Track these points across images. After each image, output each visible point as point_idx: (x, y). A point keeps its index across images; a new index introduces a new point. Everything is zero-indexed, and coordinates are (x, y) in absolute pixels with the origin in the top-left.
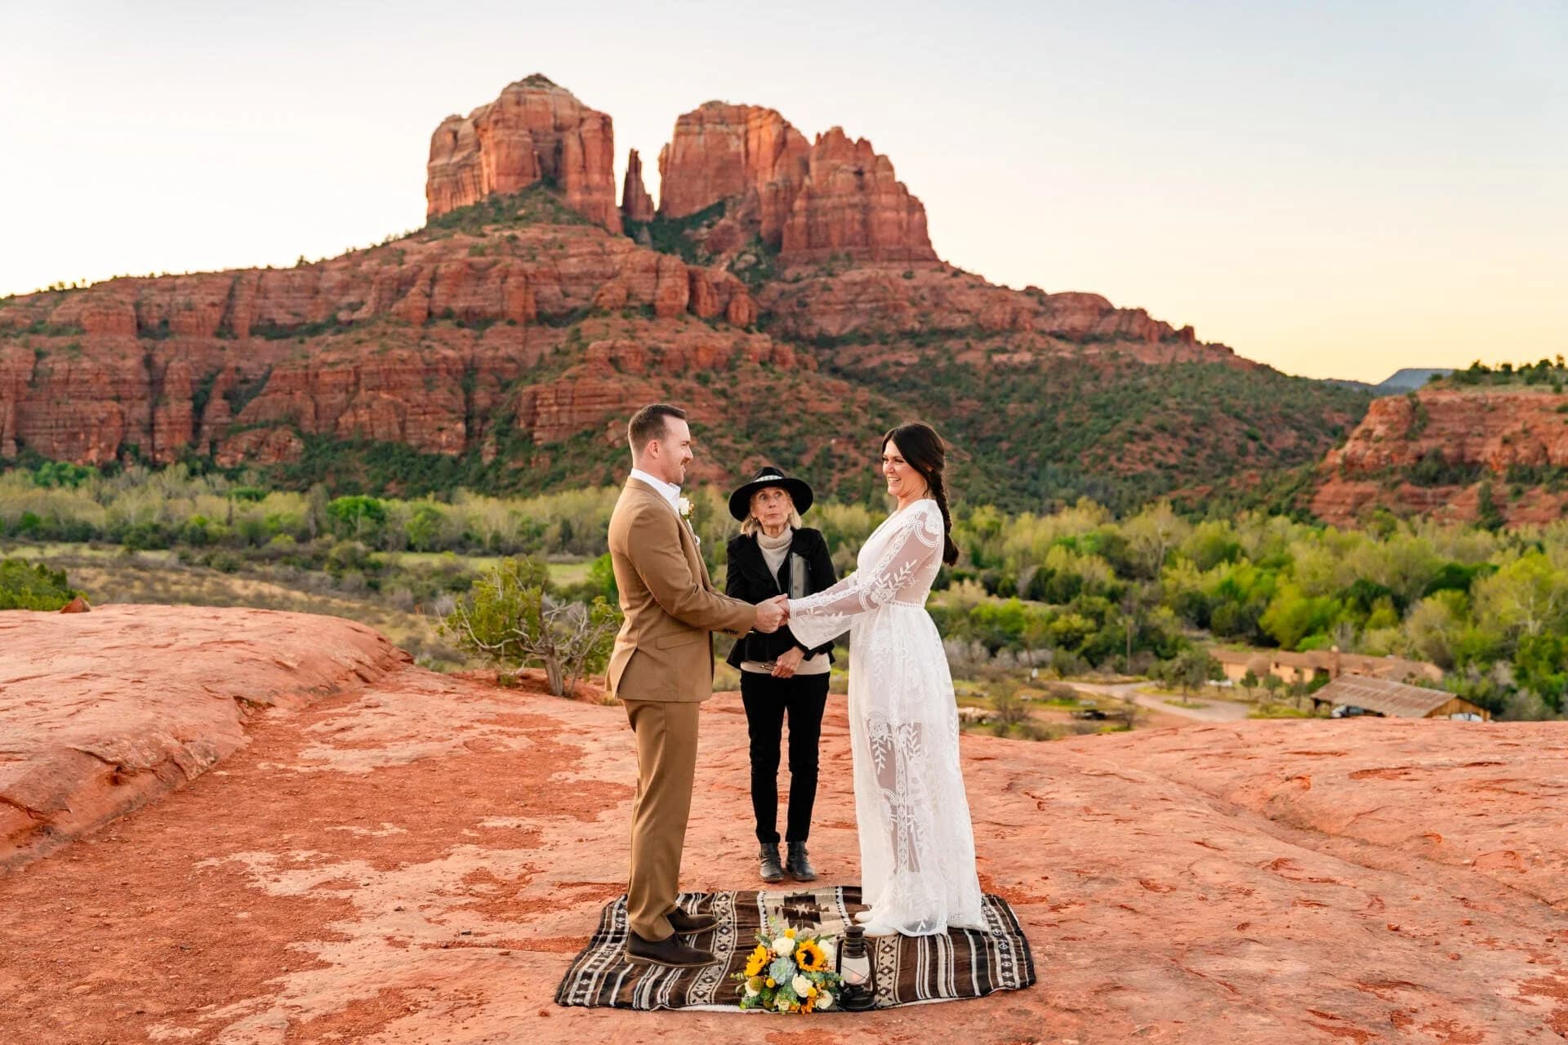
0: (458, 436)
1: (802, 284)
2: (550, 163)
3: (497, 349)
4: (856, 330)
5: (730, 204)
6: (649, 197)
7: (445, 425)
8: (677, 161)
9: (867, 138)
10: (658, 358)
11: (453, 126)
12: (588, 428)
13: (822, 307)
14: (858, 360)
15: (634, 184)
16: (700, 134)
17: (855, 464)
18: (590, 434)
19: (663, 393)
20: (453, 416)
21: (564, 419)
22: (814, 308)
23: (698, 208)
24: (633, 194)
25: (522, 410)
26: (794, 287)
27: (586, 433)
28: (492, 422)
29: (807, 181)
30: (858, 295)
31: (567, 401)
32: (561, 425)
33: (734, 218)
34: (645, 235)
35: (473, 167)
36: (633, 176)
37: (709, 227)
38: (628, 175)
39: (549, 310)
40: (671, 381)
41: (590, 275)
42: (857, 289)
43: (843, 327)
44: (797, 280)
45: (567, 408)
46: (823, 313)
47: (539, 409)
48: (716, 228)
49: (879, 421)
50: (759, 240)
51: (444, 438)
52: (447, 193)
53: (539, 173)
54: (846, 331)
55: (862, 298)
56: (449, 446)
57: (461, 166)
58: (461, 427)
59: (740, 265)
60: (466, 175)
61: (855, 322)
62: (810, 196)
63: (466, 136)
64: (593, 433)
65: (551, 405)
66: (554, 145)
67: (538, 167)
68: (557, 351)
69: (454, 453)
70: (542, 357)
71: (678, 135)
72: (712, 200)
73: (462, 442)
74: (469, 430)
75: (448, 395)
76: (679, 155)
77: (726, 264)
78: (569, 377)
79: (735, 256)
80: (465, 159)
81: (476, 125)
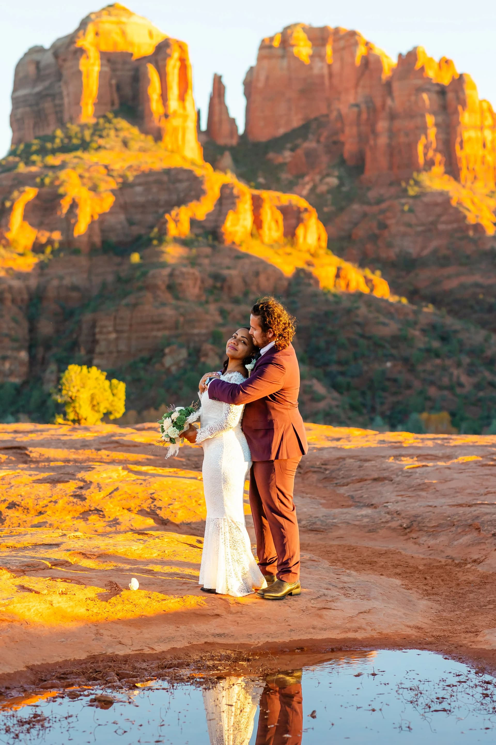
0: (21, 363)
1: (384, 206)
2: (128, 91)
3: (61, 278)
4: (435, 252)
5: (314, 126)
6: (233, 121)
7: (9, 353)
8: (261, 84)
9: (448, 57)
10: (218, 285)
11: (36, 57)
12: (146, 355)
13: (402, 229)
14: (436, 282)
15: (217, 108)
16: (283, 57)
17: (409, 387)
18: (148, 361)
19: (219, 319)
20: (16, 345)
21: (123, 347)
22: (394, 229)
23: (281, 131)
24: (216, 118)
25: (83, 338)
26: (375, 209)
27: (142, 360)
28: (55, 350)
29: (389, 102)
30: (439, 216)
31: (126, 328)
32: (118, 352)
33: (318, 141)
34: (227, 159)
35: (53, 96)
36: (216, 101)
37: (292, 150)
38: (212, 99)
39: (113, 238)
40: (229, 307)
41: (157, 204)
42: (438, 210)
43: (423, 249)
44: (379, 202)
45: (125, 335)
46: (404, 235)
47: (98, 337)
48: (300, 152)
49: (436, 344)
50: (343, 162)
51: (7, 365)
52: (30, 123)
53: (117, 101)
54: (425, 253)
55: (444, 218)
56: (11, 373)
57: (41, 96)
58: (23, 355)
59: (323, 188)
60: (48, 105)
61: (434, 244)
62: (393, 117)
63: (48, 66)
64: (150, 359)
65: (109, 333)
66: (131, 73)
67: (116, 96)
68: (119, 280)
69: (16, 380)
70: (104, 285)
71: (260, 58)
72: (296, 122)
73: (24, 369)
74: (32, 358)
75: (12, 325)
76: (262, 78)
77: (308, 187)
78: (127, 305)
79: (317, 178)
80: (47, 89)
81: (56, 55)
